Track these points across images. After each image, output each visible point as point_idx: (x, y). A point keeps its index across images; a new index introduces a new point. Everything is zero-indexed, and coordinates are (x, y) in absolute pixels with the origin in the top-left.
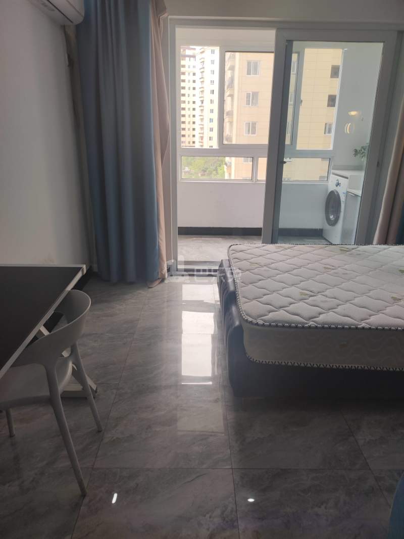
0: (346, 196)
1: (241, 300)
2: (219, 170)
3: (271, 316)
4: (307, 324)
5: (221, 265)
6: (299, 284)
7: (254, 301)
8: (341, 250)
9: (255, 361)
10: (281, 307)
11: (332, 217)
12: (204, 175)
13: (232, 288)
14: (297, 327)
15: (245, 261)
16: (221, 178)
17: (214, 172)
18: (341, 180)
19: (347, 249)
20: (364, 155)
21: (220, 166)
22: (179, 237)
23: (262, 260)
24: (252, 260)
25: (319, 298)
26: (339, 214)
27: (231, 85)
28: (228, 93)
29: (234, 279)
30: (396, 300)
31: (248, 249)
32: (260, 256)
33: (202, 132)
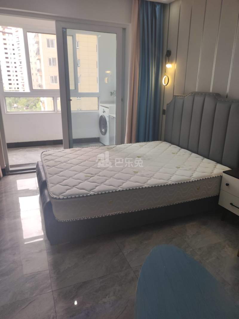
0: (109, 118)
1: (49, 185)
2: (37, 105)
3: (68, 192)
4: (89, 193)
5: (37, 165)
6: (84, 171)
7: (58, 185)
8: (108, 149)
9: (61, 221)
10: (74, 186)
11: (103, 130)
12: (28, 109)
13: (44, 179)
14: (83, 196)
15: (52, 161)
16: (39, 110)
17: (34, 107)
18: (106, 109)
19: (111, 147)
20: (115, 95)
21: (37, 103)
22: (8, 150)
23: (62, 159)
24: (57, 160)
25: (96, 177)
26: (107, 128)
27: (38, 53)
28: (37, 58)
29: (45, 173)
30: (136, 172)
31: (54, 153)
32: (61, 157)
33: (23, 81)
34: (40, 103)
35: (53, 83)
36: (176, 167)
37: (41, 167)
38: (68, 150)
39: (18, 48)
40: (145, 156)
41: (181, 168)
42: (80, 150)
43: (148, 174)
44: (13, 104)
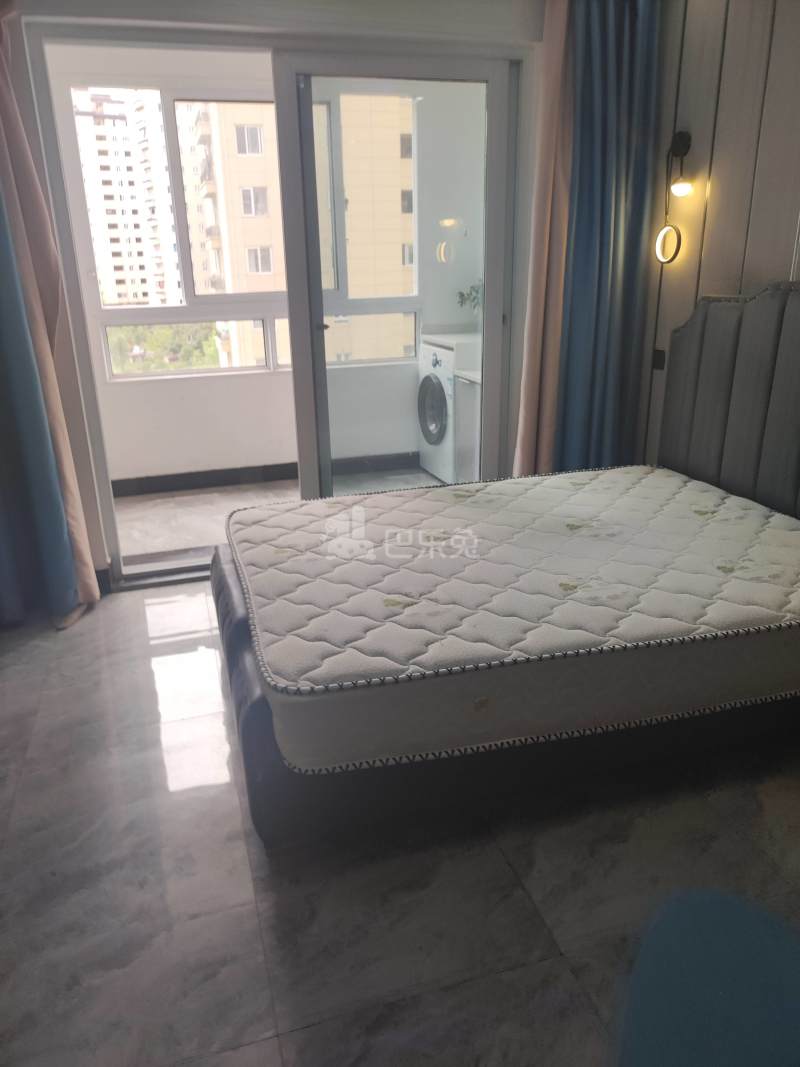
0: (455, 385)
1: (261, 637)
2: (205, 347)
3: (327, 667)
4: (403, 671)
5: (216, 559)
6: (380, 581)
7: (290, 638)
8: (458, 496)
9: (303, 771)
10: (347, 642)
11: (432, 427)
12: (176, 360)
13: (240, 611)
14: (383, 683)
15: (264, 545)
16: (212, 365)
17: (197, 353)
18: (442, 354)
19: (467, 491)
20: (478, 303)
21: (206, 339)
22: (116, 503)
23: (299, 538)
24: (280, 541)
25: (423, 607)
26: (446, 420)
27: (208, 174)
28: (204, 191)
29: (243, 590)
30: (568, 589)
31: (271, 517)
32: (296, 529)
33: (160, 271)
34: (216, 338)
35: (257, 270)
36: (719, 568)
37: (227, 568)
38: (318, 505)
39: (142, 162)
40: (594, 524)
41: (737, 573)
42: (362, 501)
43: (616, 597)
44: (129, 346)
